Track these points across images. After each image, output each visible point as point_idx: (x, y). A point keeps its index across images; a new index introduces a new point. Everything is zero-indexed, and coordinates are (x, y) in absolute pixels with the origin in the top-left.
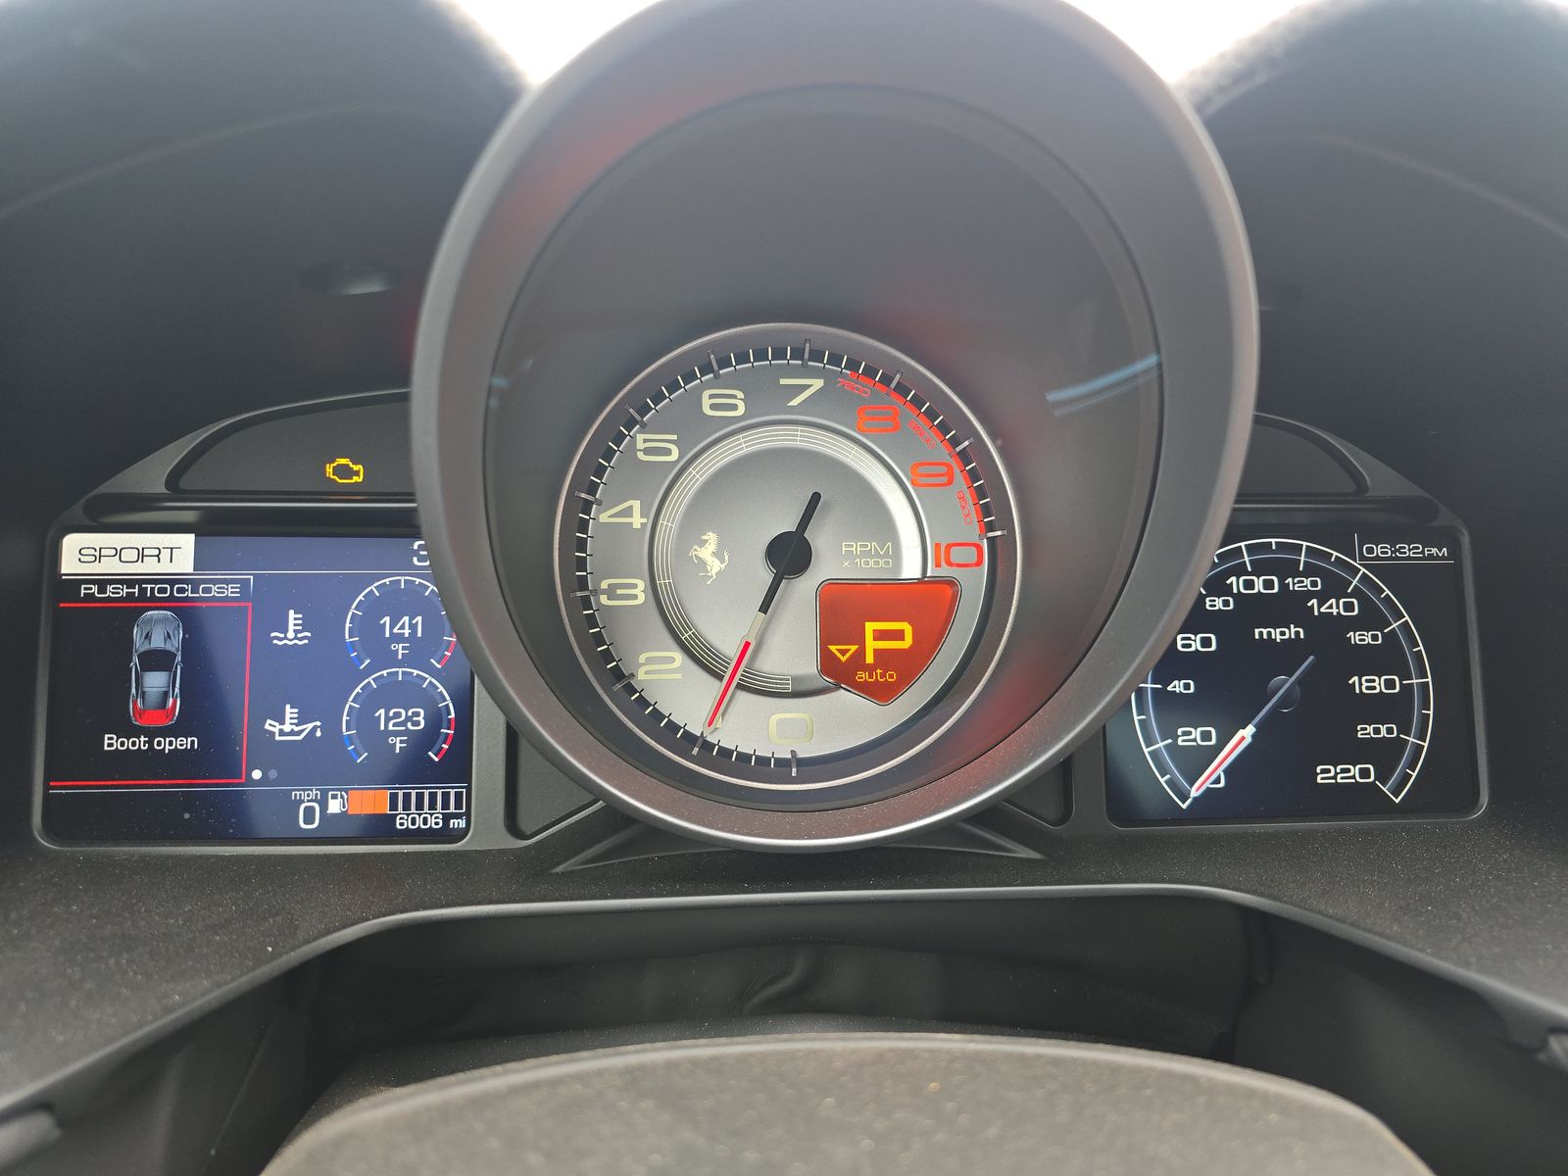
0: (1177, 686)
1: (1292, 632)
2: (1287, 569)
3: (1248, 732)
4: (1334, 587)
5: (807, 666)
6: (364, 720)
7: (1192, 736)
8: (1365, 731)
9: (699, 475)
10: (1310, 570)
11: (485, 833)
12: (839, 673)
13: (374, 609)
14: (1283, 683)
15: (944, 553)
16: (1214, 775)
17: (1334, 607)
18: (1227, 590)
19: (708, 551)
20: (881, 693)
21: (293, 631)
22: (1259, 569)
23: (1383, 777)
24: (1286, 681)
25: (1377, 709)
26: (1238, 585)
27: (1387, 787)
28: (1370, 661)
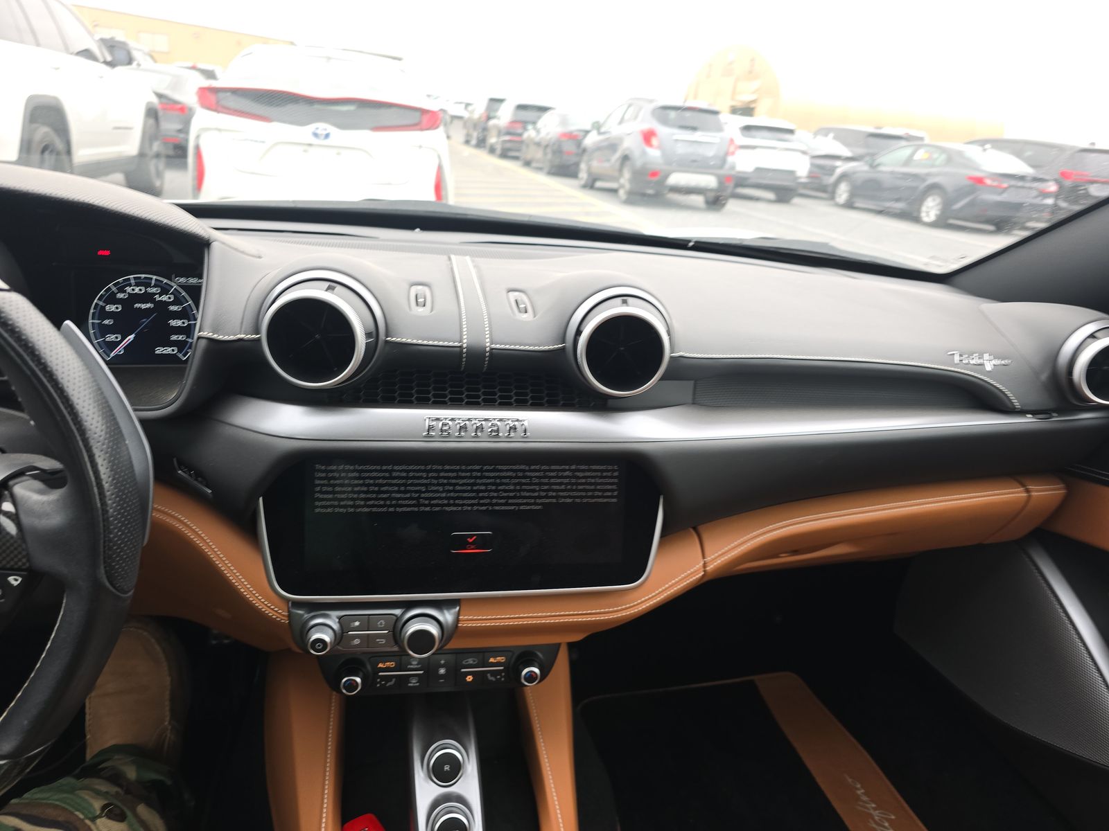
0: (106, 322)
1: (149, 305)
2: (147, 285)
3: (131, 337)
4: (165, 291)
7: (111, 338)
8: (174, 338)
10: (155, 286)
14: (145, 321)
16: (119, 350)
17: (165, 298)
18: (125, 291)
22: (137, 285)
23: (180, 351)
24: (145, 322)
25: (178, 330)
26: (129, 289)
27: (180, 355)
28: (176, 315)
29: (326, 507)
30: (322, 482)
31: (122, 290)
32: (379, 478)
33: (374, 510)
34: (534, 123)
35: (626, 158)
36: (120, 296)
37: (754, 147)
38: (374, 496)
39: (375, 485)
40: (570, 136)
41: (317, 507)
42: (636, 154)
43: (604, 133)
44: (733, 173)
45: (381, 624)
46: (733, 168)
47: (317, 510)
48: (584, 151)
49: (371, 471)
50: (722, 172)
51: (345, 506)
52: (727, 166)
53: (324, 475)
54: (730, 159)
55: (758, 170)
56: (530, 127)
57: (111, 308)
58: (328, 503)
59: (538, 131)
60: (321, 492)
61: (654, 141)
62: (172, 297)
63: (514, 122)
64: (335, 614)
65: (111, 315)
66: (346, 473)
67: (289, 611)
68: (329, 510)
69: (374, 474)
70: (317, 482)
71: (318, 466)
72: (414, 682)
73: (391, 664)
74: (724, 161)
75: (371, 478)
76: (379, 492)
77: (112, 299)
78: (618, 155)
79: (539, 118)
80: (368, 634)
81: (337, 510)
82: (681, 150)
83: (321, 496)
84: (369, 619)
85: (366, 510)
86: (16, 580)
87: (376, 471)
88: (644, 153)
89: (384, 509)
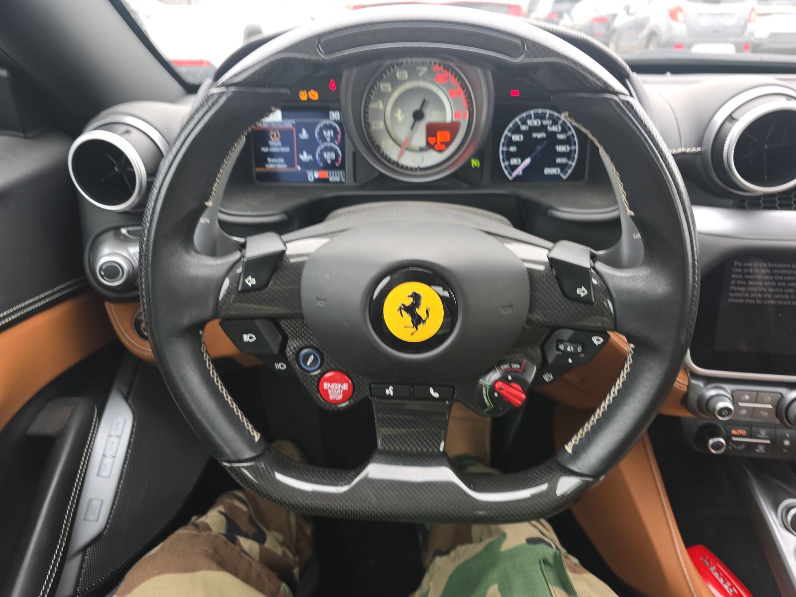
0: (512, 149)
1: (542, 135)
2: (543, 118)
3: (528, 160)
4: (555, 122)
5: (423, 143)
6: (321, 156)
7: (514, 161)
8: (559, 160)
9: (396, 95)
10: (548, 119)
11: (351, 182)
12: (430, 146)
13: (321, 129)
14: (539, 148)
15: (457, 115)
16: (519, 171)
17: (554, 129)
18: (527, 124)
19: (399, 115)
20: (440, 151)
21: (304, 135)
22: (536, 118)
25: (562, 155)
26: (529, 122)
27: (562, 175)
28: (562, 142)
29: (738, 298)
30: (738, 276)
31: (524, 122)
32: (787, 275)
33: (779, 303)
34: (569, 12)
35: (653, 34)
36: (523, 128)
37: (769, 14)
38: (781, 290)
39: (783, 281)
40: (601, 20)
41: (730, 297)
42: (663, 28)
43: (633, 14)
44: (752, 39)
45: (768, 399)
46: (752, 34)
47: (730, 300)
48: (614, 31)
49: (781, 269)
50: (739, 39)
51: (755, 299)
52: (747, 33)
53: (740, 270)
54: (750, 27)
55: (773, 35)
56: (566, 16)
57: (516, 138)
58: (740, 295)
59: (572, 19)
60: (736, 285)
61: (680, 16)
62: (560, 128)
63: (552, 14)
64: (730, 387)
65: (516, 144)
66: (760, 270)
67: (689, 382)
68: (741, 301)
69: (784, 272)
70: (733, 276)
71: (736, 263)
72: (761, 449)
73: (743, 432)
74: (745, 28)
75: (780, 275)
76: (787, 287)
77: (516, 130)
78: (646, 31)
79: (573, 7)
80: (754, 408)
81: (747, 301)
82: (706, 22)
83: (734, 288)
84: (757, 396)
85: (772, 302)
86: (598, 340)
87: (787, 269)
88: (670, 28)
89: (788, 303)
